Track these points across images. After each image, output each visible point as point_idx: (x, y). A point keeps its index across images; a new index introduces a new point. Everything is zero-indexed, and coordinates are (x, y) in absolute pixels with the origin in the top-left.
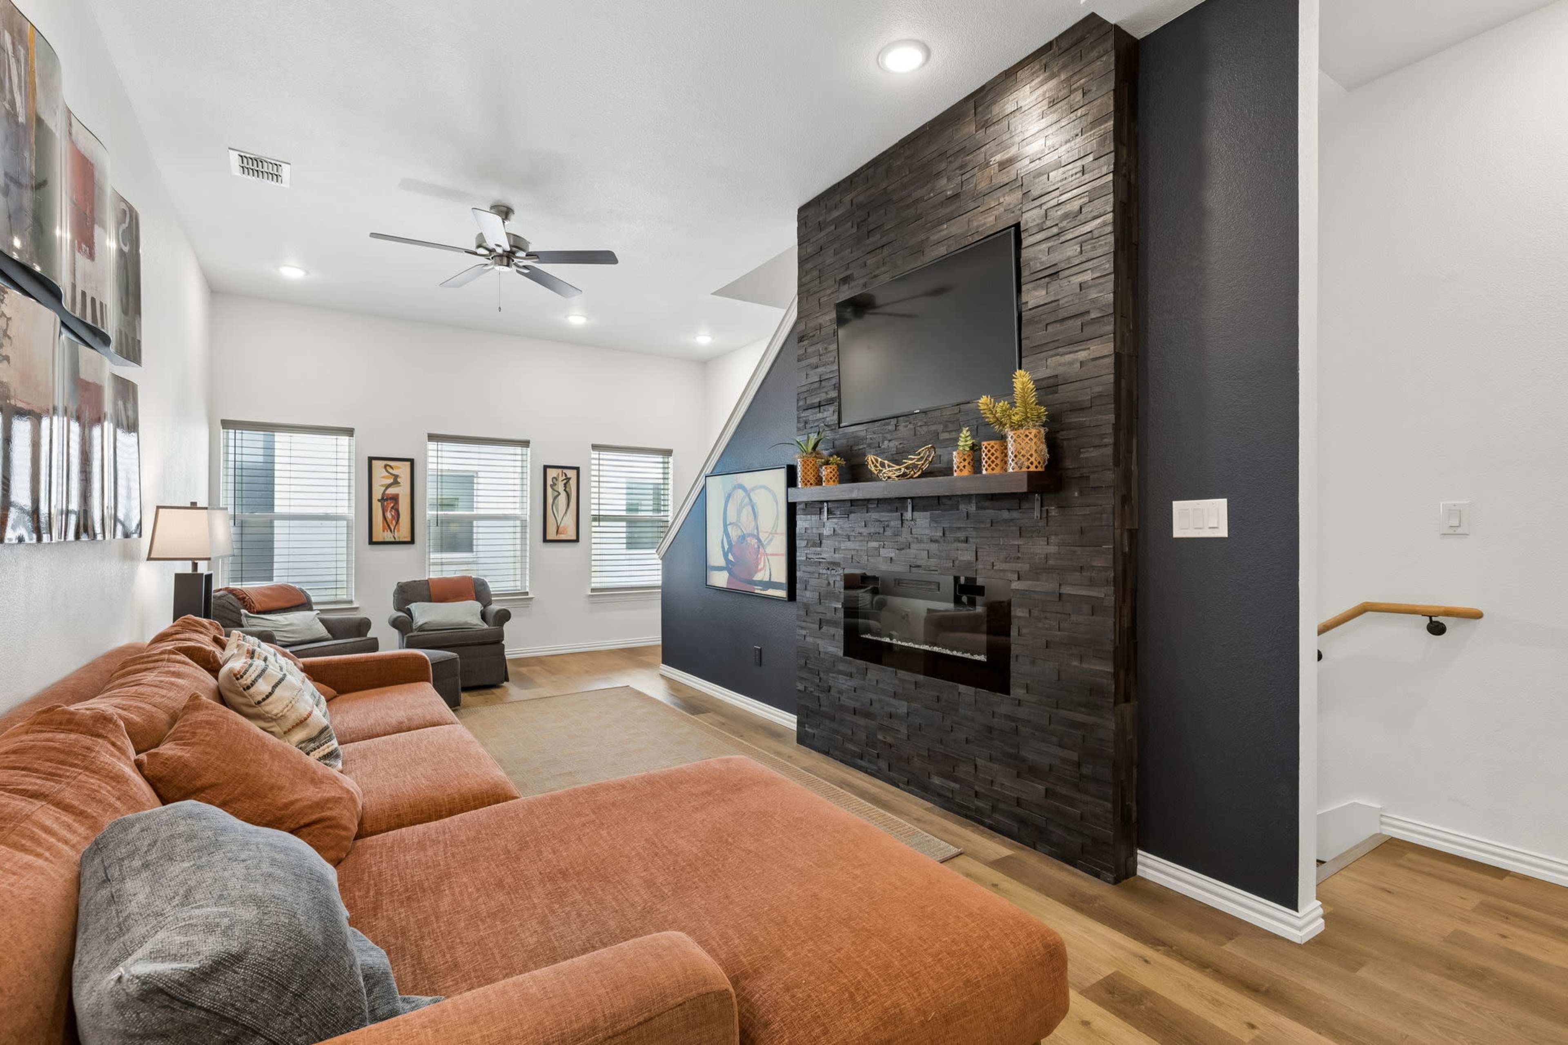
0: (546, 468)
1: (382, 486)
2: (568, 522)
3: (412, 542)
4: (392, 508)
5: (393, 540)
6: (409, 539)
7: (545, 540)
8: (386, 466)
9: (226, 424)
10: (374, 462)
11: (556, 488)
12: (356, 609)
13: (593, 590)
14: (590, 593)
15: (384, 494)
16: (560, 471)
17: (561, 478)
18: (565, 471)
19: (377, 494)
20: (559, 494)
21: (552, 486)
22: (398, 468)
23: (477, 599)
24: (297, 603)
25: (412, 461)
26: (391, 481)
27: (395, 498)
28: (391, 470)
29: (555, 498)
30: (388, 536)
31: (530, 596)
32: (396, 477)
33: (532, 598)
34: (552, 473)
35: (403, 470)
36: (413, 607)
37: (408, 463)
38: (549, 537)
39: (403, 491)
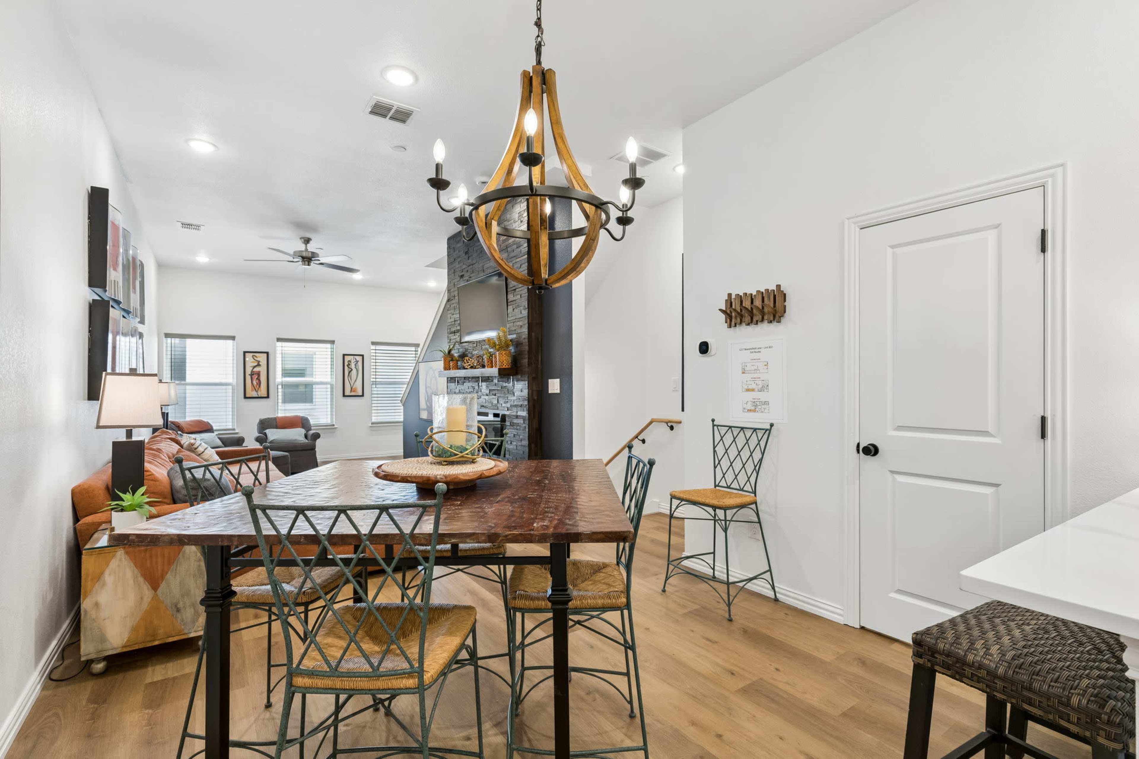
0: (344, 355)
1: (251, 367)
2: (358, 385)
3: (268, 397)
4: (257, 379)
5: (257, 396)
6: (266, 396)
7: (344, 396)
8: (253, 356)
9: (167, 335)
10: (247, 354)
11: (350, 366)
12: (237, 433)
13: (372, 423)
14: (370, 425)
15: (252, 371)
16: (352, 357)
17: (353, 361)
18: (356, 357)
19: (249, 371)
20: (352, 370)
21: (348, 366)
22: (260, 357)
23: (303, 427)
24: (204, 429)
25: (267, 353)
26: (256, 364)
27: (259, 374)
28: (256, 359)
29: (349, 372)
30: (254, 394)
31: (336, 426)
32: (259, 362)
33: (336, 428)
34: (347, 358)
35: (262, 358)
36: (267, 431)
37: (266, 355)
38: (346, 394)
39: (263, 370)
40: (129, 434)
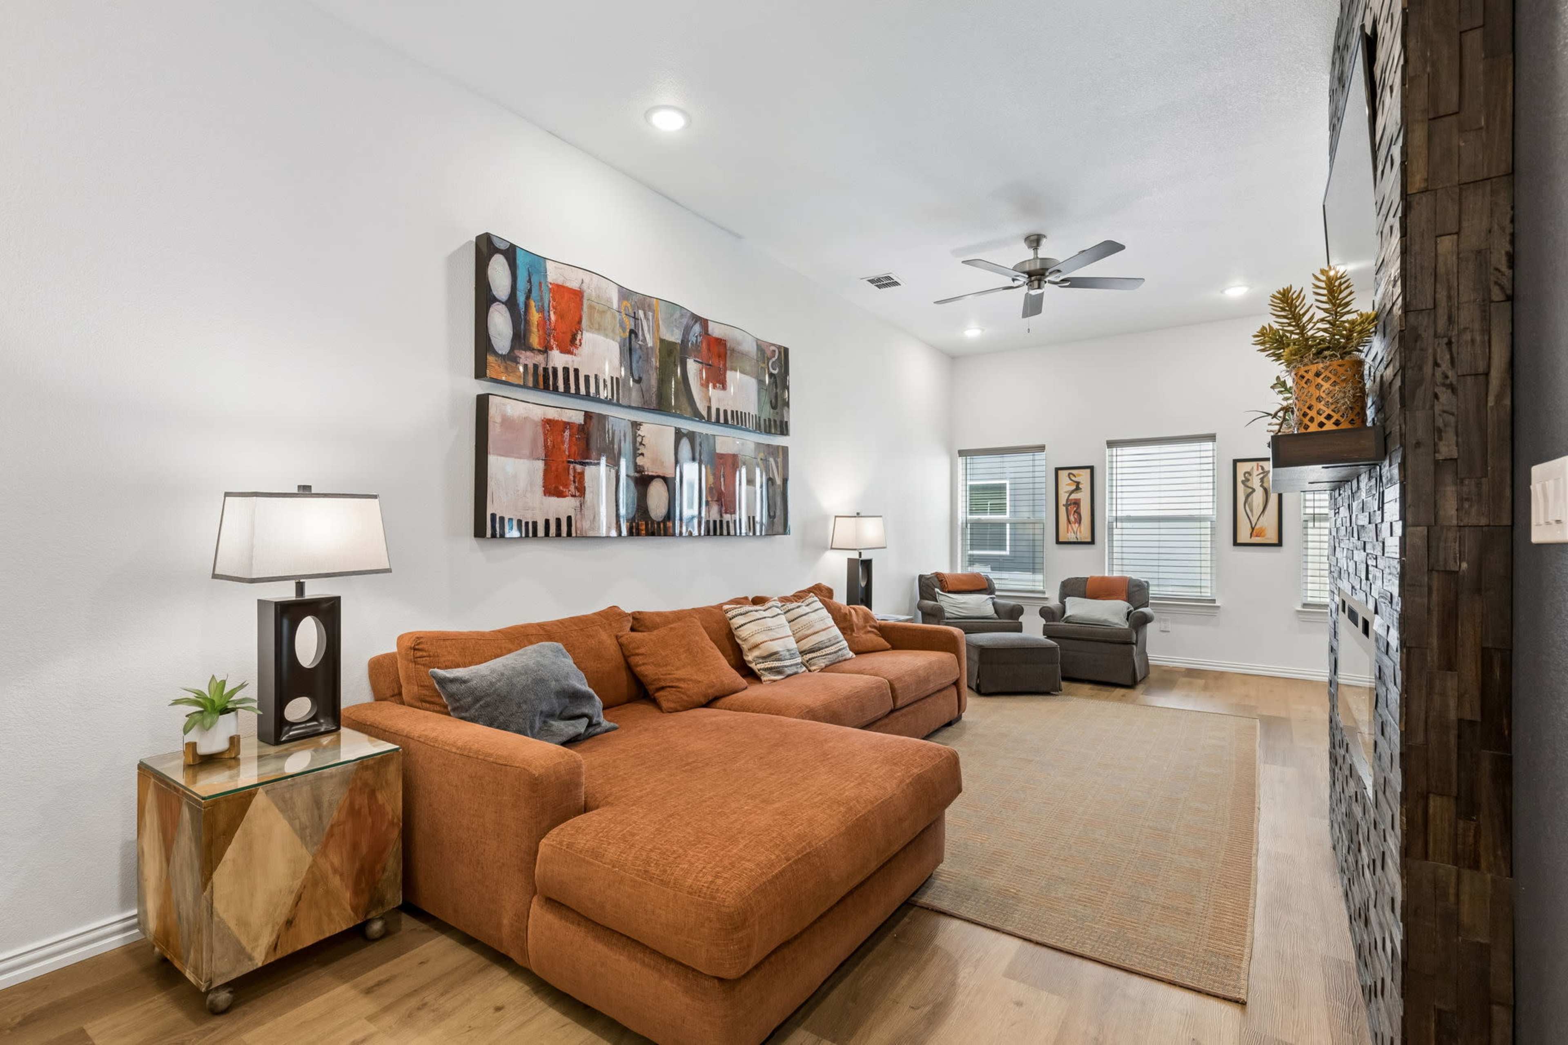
0: (1235, 462)
1: (1066, 492)
2: (1269, 521)
3: (1092, 542)
4: (1075, 512)
5: (1075, 540)
6: (1089, 540)
7: (1236, 543)
8: (1069, 474)
9: (962, 453)
10: (1060, 472)
11: (1249, 484)
12: (1046, 599)
13: (1305, 605)
14: (1300, 608)
15: (1068, 500)
16: (1254, 464)
17: (1255, 473)
18: (1261, 463)
19: (1063, 500)
20: (1254, 490)
21: (1243, 482)
22: (1079, 475)
23: (1128, 600)
24: (981, 587)
25: (1092, 468)
26: (1074, 487)
27: (1077, 503)
28: (1073, 478)
29: (1248, 496)
30: (1071, 537)
31: (1217, 604)
32: (1078, 483)
33: (1218, 607)
34: (1242, 468)
35: (1084, 477)
36: (1069, 601)
37: (1088, 471)
38: (1240, 540)
39: (1084, 496)
40: (300, 588)
